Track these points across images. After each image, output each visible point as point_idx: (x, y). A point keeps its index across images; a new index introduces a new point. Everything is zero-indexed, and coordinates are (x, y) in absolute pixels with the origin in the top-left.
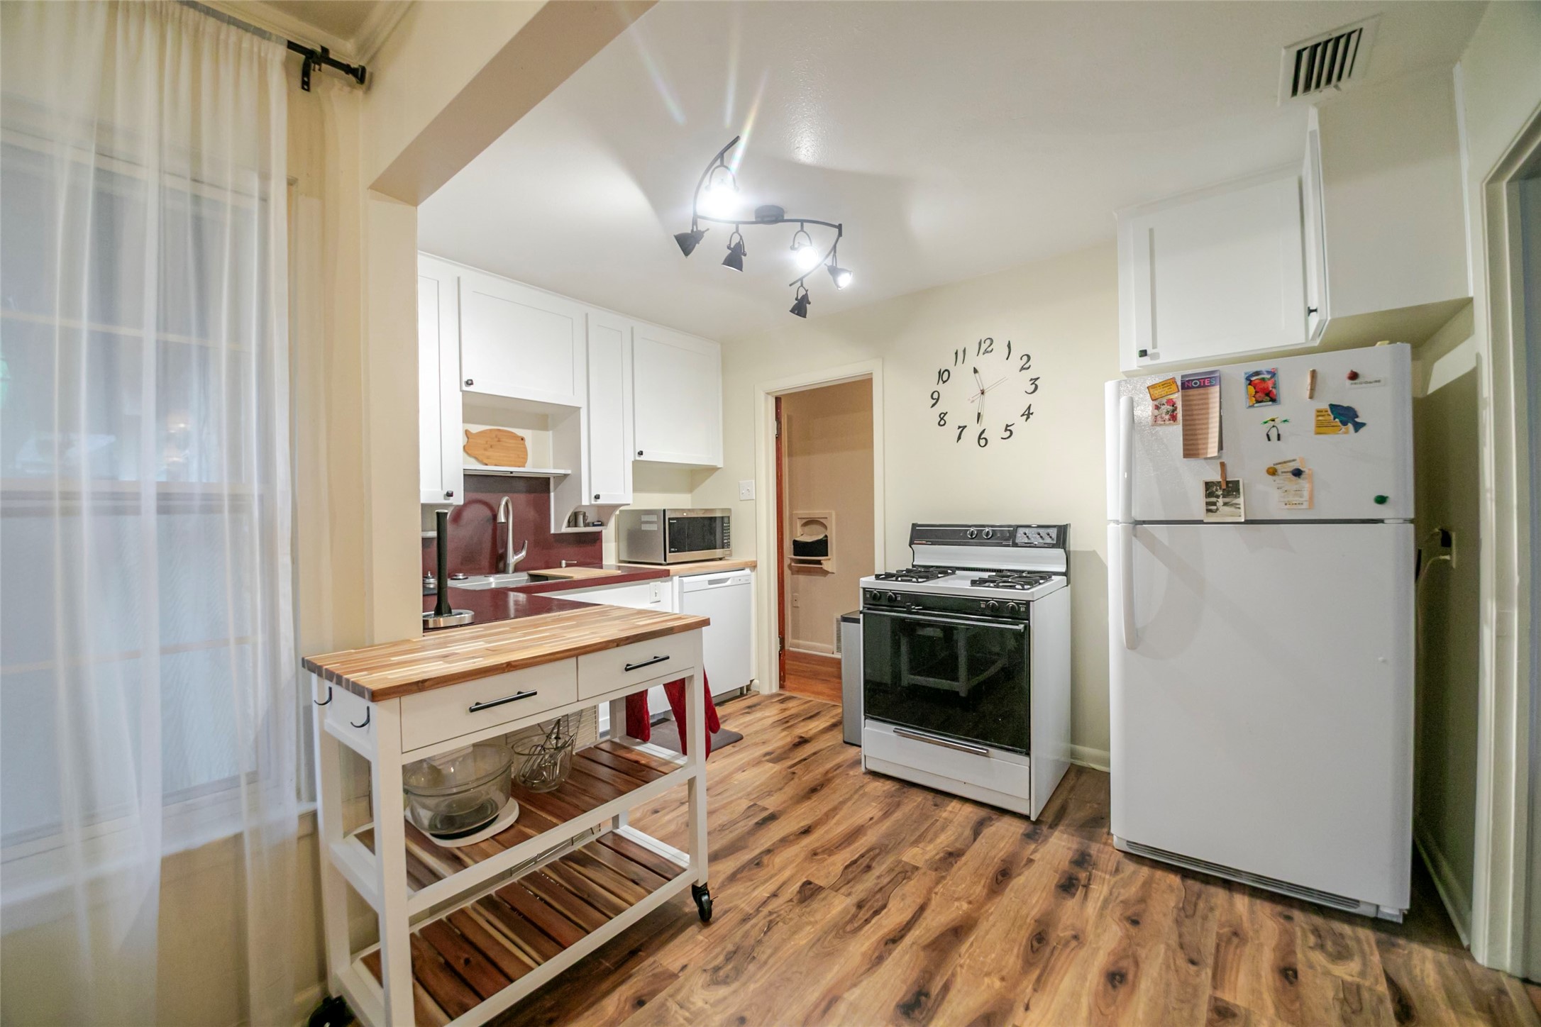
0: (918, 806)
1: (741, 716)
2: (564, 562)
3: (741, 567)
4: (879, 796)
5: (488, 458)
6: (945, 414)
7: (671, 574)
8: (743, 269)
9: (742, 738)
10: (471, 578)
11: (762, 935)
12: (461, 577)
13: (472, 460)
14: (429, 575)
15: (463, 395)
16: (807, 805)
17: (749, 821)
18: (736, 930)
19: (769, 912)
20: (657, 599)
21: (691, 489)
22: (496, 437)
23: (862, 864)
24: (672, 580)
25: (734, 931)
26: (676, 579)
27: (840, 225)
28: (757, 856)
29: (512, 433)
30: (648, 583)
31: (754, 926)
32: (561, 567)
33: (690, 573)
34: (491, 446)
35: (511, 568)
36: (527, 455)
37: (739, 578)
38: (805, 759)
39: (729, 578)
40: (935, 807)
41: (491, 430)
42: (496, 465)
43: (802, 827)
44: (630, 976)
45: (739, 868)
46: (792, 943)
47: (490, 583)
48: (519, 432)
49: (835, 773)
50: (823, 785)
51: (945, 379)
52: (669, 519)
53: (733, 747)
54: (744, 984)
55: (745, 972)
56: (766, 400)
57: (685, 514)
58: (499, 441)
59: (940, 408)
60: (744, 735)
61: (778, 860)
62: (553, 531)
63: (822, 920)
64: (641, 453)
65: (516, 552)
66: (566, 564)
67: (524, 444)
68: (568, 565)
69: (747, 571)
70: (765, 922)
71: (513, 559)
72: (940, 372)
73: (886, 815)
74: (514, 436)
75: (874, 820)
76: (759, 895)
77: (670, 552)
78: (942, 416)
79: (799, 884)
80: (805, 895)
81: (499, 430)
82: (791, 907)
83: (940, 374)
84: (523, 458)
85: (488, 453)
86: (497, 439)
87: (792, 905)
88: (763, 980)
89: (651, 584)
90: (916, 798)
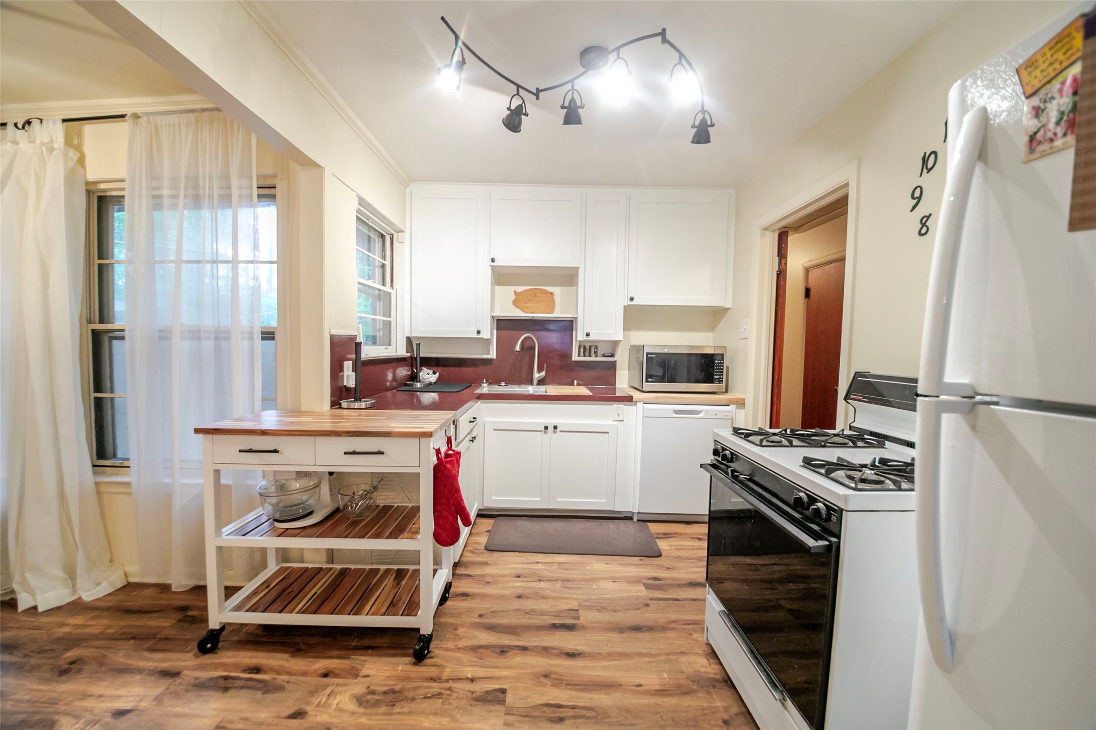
0: (703, 709)
1: (689, 539)
2: (575, 382)
3: (725, 403)
4: (683, 672)
5: (527, 308)
6: (928, 217)
7: (634, 400)
8: (582, 123)
9: (660, 556)
10: (509, 386)
11: (421, 697)
12: (503, 385)
13: (518, 310)
14: (485, 381)
15: (492, 268)
16: (615, 636)
17: (552, 619)
18: (418, 680)
19: (450, 688)
20: (619, 418)
21: (712, 328)
22: (534, 293)
23: (562, 712)
24: (636, 405)
25: (417, 680)
26: (640, 405)
27: (664, 30)
28: (511, 646)
29: (546, 290)
30: (612, 405)
31: (427, 687)
32: (574, 385)
33: (654, 402)
34: (530, 300)
35: (535, 382)
36: (554, 304)
37: (716, 413)
38: (677, 600)
39: (702, 411)
40: (722, 724)
41: (530, 290)
42: (532, 313)
43: (577, 650)
44: (348, 658)
45: (491, 645)
46: (422, 719)
47: (529, 391)
48: (549, 289)
49: (680, 626)
50: (653, 629)
51: (930, 166)
52: (647, 354)
53: (641, 560)
54: (364, 714)
55: (376, 709)
56: (763, 236)
57: (666, 350)
58: (535, 296)
59: (921, 211)
60: (663, 555)
61: (518, 659)
62: (573, 359)
63: (462, 723)
64: (632, 299)
65: (539, 371)
66: (577, 383)
67: (553, 297)
68: (578, 384)
69: (732, 408)
70: (436, 691)
71: (537, 375)
72: (924, 158)
73: (661, 692)
74: (546, 292)
75: (639, 688)
76: (466, 672)
77: (647, 381)
78: (924, 221)
79: (498, 687)
80: (487, 697)
81: (535, 289)
82: (465, 696)
83: (925, 160)
84: (551, 307)
85: (526, 305)
86: (534, 295)
87: (467, 696)
88: (376, 722)
89: (614, 405)
90: (717, 701)
